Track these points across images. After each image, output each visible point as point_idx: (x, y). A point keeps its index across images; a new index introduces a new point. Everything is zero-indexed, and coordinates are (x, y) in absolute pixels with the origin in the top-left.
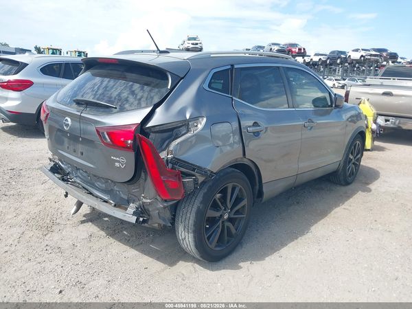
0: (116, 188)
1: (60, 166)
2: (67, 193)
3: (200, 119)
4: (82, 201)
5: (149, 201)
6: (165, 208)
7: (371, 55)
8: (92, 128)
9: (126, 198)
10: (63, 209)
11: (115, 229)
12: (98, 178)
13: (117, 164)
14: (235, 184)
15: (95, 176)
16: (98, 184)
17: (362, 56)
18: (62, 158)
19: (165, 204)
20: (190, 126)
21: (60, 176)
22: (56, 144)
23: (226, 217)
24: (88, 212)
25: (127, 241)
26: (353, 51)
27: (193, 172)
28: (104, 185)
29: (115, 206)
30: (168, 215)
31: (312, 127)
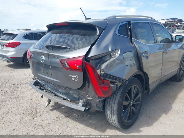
0: (71, 92)
1: (38, 82)
2: (42, 95)
3: (117, 51)
4: (51, 99)
5: (91, 98)
6: (100, 101)
7: (170, 21)
8: (58, 60)
9: (77, 97)
10: (41, 103)
11: (70, 113)
12: (61, 87)
13: (73, 79)
14: (135, 85)
15: (58, 86)
16: (60, 90)
17: (166, 22)
18: (40, 78)
19: (100, 100)
20: (112, 55)
21: (39, 87)
22: (36, 71)
23: (131, 104)
24: (54, 104)
25: (76, 119)
26: (162, 20)
27: (115, 81)
28: (64, 91)
29: (70, 101)
30: (101, 105)
31: (166, 53)
